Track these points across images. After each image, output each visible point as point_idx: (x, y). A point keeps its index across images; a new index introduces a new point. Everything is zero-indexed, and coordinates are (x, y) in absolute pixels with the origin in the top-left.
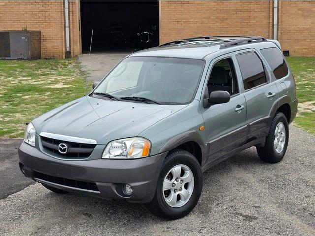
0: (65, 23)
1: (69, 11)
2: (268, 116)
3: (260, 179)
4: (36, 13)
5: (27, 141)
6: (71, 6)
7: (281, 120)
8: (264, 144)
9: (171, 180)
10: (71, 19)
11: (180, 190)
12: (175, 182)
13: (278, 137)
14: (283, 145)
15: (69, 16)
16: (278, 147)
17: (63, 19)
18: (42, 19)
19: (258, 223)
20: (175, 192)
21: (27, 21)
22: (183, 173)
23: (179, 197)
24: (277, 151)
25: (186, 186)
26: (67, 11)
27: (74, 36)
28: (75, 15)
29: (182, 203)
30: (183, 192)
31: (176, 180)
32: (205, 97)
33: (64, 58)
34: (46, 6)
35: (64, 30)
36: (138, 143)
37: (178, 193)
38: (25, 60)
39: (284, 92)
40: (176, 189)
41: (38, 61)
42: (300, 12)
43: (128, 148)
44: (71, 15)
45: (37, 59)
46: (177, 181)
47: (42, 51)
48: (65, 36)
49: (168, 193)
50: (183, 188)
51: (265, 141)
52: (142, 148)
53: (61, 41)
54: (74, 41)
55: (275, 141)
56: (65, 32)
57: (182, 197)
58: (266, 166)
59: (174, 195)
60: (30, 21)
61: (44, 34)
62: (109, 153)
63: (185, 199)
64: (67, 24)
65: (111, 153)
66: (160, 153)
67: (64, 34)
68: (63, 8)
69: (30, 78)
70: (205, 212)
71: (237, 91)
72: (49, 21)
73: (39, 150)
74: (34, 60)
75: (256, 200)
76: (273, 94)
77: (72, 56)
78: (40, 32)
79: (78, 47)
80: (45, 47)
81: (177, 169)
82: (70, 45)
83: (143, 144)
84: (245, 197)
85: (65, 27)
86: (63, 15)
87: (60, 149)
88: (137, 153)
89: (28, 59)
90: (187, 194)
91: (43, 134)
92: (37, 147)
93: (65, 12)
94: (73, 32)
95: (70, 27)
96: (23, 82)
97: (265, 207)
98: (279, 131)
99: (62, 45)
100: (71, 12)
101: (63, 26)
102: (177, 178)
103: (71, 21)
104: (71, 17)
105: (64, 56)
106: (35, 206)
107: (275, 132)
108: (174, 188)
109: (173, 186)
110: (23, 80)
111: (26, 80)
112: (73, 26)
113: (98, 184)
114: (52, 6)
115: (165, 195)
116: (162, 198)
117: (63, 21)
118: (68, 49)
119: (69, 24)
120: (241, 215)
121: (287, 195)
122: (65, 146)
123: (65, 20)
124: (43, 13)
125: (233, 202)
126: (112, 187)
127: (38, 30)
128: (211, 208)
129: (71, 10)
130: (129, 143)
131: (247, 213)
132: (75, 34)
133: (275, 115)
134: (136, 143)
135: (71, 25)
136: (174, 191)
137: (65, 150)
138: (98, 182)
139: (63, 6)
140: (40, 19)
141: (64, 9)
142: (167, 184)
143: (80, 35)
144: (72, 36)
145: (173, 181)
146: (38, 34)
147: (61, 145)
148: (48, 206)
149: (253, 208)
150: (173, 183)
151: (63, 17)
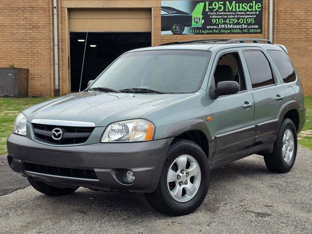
0: (54, 60)
1: (58, 49)
2: (277, 120)
3: (269, 184)
4: (24, 50)
5: (16, 132)
6: (60, 43)
7: (289, 126)
8: (272, 151)
9: (176, 171)
10: (60, 56)
11: (186, 183)
12: (180, 174)
13: (286, 145)
14: (291, 154)
15: (58, 53)
16: (287, 156)
17: (52, 56)
18: (30, 56)
19: (272, 218)
20: (180, 185)
21: (15, 59)
22: (188, 165)
23: (184, 192)
24: (285, 159)
25: (192, 180)
26: (56, 48)
27: (63, 74)
28: (64, 52)
29: (188, 198)
30: (189, 186)
31: (181, 172)
32: (211, 88)
33: (53, 96)
34: (33, 43)
35: (52, 67)
36: (141, 126)
37: (183, 186)
38: (12, 97)
39: (292, 97)
40: (181, 182)
41: (25, 99)
42: (296, 51)
43: (130, 132)
44: (60, 52)
45: (24, 97)
46: (183, 173)
47: (30, 89)
48: (54, 74)
49: (173, 185)
50: (189, 181)
51: (273, 147)
52: (145, 131)
53: (50, 79)
54: (63, 79)
55: (284, 149)
56: (54, 70)
57: (188, 192)
58: (274, 175)
59: (179, 189)
60: (17, 59)
61: (32, 72)
62: (109, 137)
63: (191, 194)
64: (56, 62)
65: (110, 137)
66: (164, 137)
67: (52, 72)
68: (52, 45)
69: (17, 111)
70: (213, 210)
71: (244, 87)
72: (37, 59)
73: (31, 139)
74: (22, 97)
75: (267, 201)
76: (282, 97)
77: (61, 94)
78: (28, 70)
79: (67, 85)
80: (33, 85)
81: (182, 159)
82: (59, 83)
83: (147, 127)
84: (255, 199)
85: (54, 64)
86: (52, 52)
87: (54, 135)
88: (140, 136)
89: (15, 97)
90: (193, 188)
91: (35, 121)
92: (28, 136)
93: (54, 49)
94: (63, 70)
95: (59, 64)
96: (9, 114)
97: (277, 206)
98: (287, 139)
99: (51, 83)
100: (60, 49)
101: (52, 63)
102: (183, 170)
103: (61, 58)
104: (60, 54)
105: (53, 94)
106: (24, 206)
107: (284, 138)
108: (178, 181)
109: (178, 179)
110: (10, 113)
111: (13, 113)
112: (62, 64)
113: (96, 170)
114: (41, 43)
115: (170, 187)
116: (166, 190)
117: (52, 59)
118: (57, 87)
119: (59, 62)
120: (252, 212)
121: (300, 197)
122: (59, 131)
123: (54, 57)
124: (31, 50)
125: (241, 202)
126: (111, 173)
127: (26, 68)
128: (218, 207)
129: (60, 47)
130: (130, 125)
131: (259, 211)
132: (64, 71)
133: (284, 120)
134: (138, 126)
135: (60, 63)
136: (179, 183)
137: (59, 136)
138: (96, 168)
139: (52, 43)
140: (28, 56)
141: (54, 46)
142: (171, 175)
143: (69, 73)
144: (61, 74)
145: (178, 172)
146: (26, 72)
147: (55, 131)
148: (40, 206)
149: (265, 207)
150: (178, 175)
151: (52, 54)
